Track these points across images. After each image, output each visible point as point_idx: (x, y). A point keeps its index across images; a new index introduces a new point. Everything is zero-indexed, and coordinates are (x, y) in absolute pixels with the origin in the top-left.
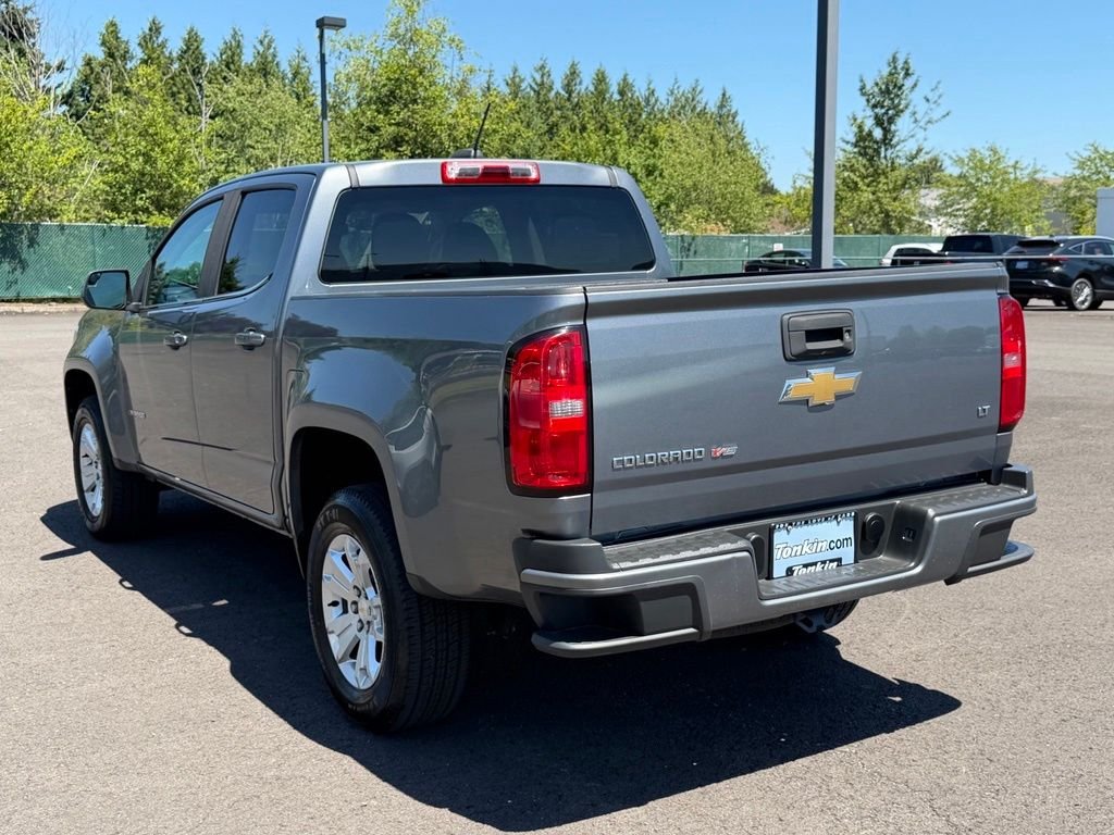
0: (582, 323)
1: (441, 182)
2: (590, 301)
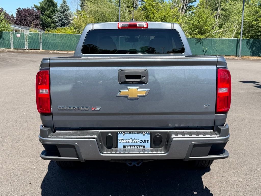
0: (49, 68)
1: (117, 28)
2: (50, 62)
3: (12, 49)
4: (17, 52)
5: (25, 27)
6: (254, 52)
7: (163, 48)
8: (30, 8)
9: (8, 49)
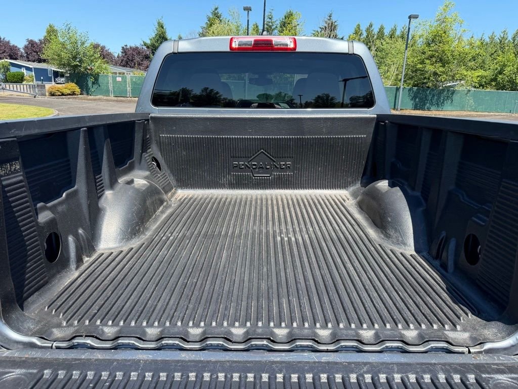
3: (112, 97)
4: (117, 101)
5: (132, 69)
6: (417, 104)
7: (300, 96)
8: (138, 45)
9: (107, 96)
